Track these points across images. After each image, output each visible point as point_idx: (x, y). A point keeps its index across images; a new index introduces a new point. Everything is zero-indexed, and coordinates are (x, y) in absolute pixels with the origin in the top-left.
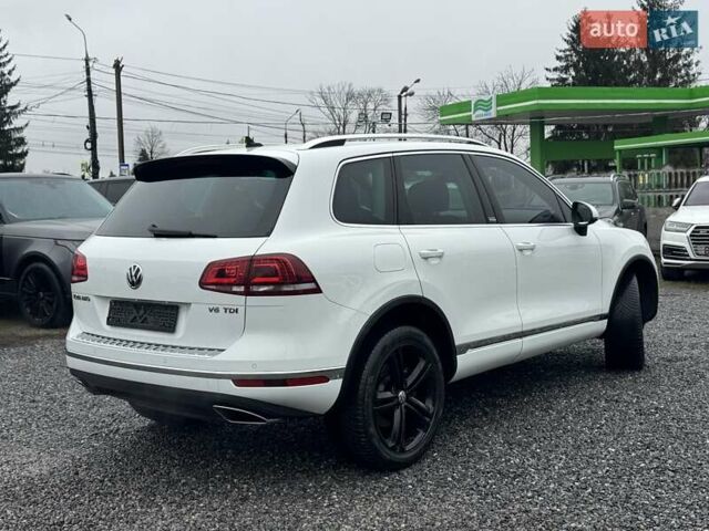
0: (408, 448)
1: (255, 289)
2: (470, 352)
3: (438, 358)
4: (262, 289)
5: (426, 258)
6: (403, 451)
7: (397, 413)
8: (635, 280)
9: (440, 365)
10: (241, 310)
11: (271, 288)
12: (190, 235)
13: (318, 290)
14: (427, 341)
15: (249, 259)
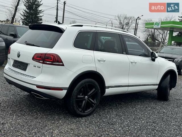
0: (86, 112)
1: (46, 62)
2: (110, 89)
3: (99, 88)
4: (48, 63)
5: (99, 61)
6: (84, 112)
7: (84, 102)
8: (169, 76)
9: (100, 91)
10: (41, 67)
11: (50, 63)
12: (33, 45)
13: (63, 65)
14: (96, 83)
15: (45, 54)
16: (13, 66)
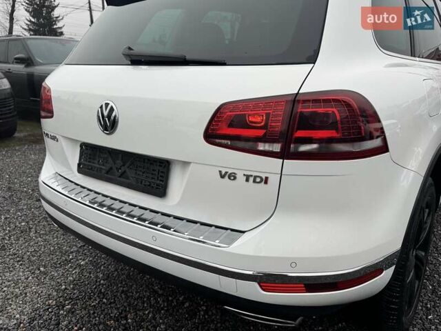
1: (294, 147)
10: (274, 180)
11: (315, 146)
13: (383, 149)
15: (290, 98)
16: (80, 170)
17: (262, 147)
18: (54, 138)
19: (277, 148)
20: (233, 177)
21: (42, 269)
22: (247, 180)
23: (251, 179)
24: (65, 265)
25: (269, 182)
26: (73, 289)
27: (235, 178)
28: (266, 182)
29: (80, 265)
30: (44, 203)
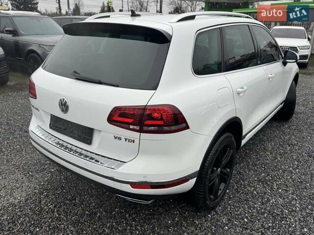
2: (247, 137)
5: (239, 94)
10: (137, 141)
13: (187, 128)
15: (143, 107)
16: (51, 127)
17: (131, 127)
18: (37, 109)
19: (137, 128)
20: (120, 139)
21: (30, 173)
22: (126, 141)
23: (127, 140)
24: (43, 171)
25: (135, 142)
26: (48, 184)
27: (121, 139)
28: (134, 142)
29: (51, 172)
30: (32, 142)
